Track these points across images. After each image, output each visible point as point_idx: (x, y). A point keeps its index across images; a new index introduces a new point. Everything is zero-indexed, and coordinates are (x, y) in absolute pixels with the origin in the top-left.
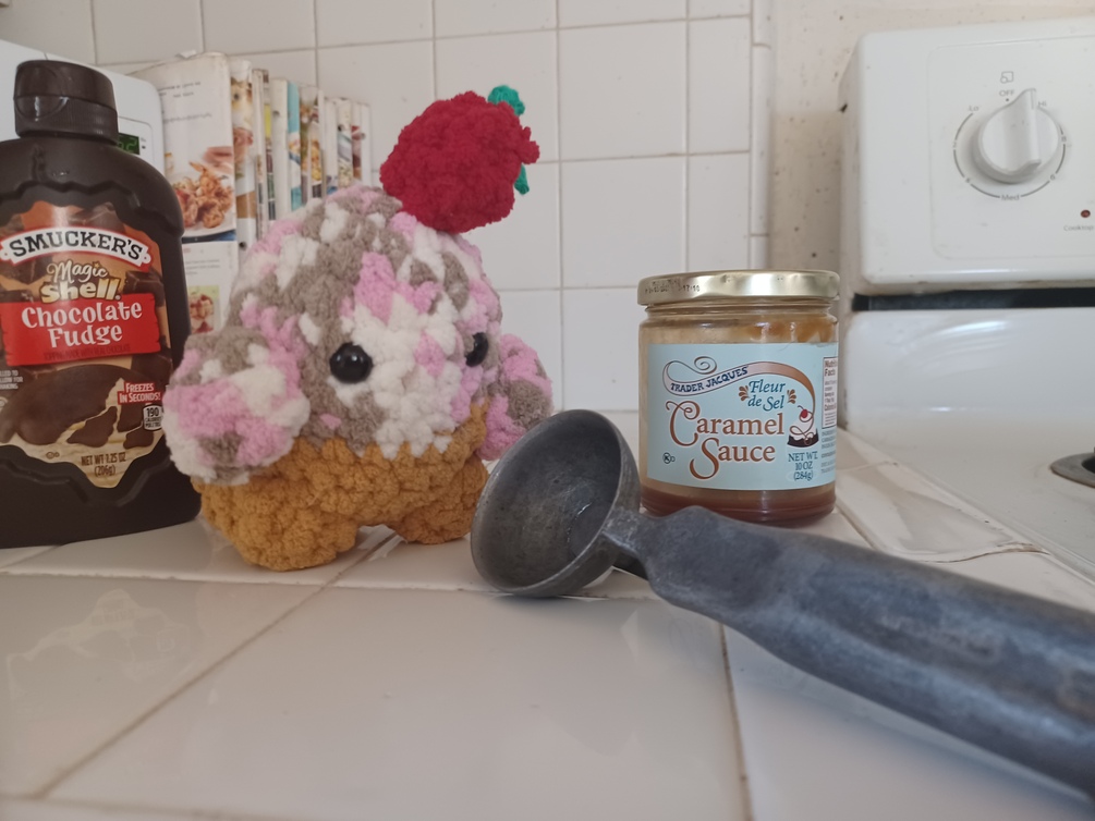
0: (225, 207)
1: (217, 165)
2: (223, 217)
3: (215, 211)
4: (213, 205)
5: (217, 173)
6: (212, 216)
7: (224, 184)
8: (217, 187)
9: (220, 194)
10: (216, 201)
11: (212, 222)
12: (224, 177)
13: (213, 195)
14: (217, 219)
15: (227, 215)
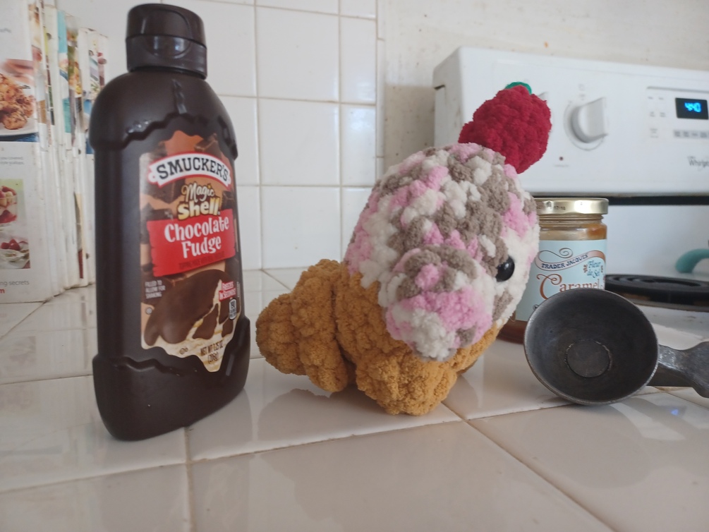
0: (28, 113)
1: (19, 76)
2: (26, 121)
3: (18, 115)
4: (15, 110)
5: (19, 83)
6: (14, 120)
7: (26, 93)
8: (18, 95)
9: (21, 101)
10: (18, 106)
11: (13, 125)
12: (26, 87)
13: (14, 101)
14: (19, 123)
15: (29, 119)
